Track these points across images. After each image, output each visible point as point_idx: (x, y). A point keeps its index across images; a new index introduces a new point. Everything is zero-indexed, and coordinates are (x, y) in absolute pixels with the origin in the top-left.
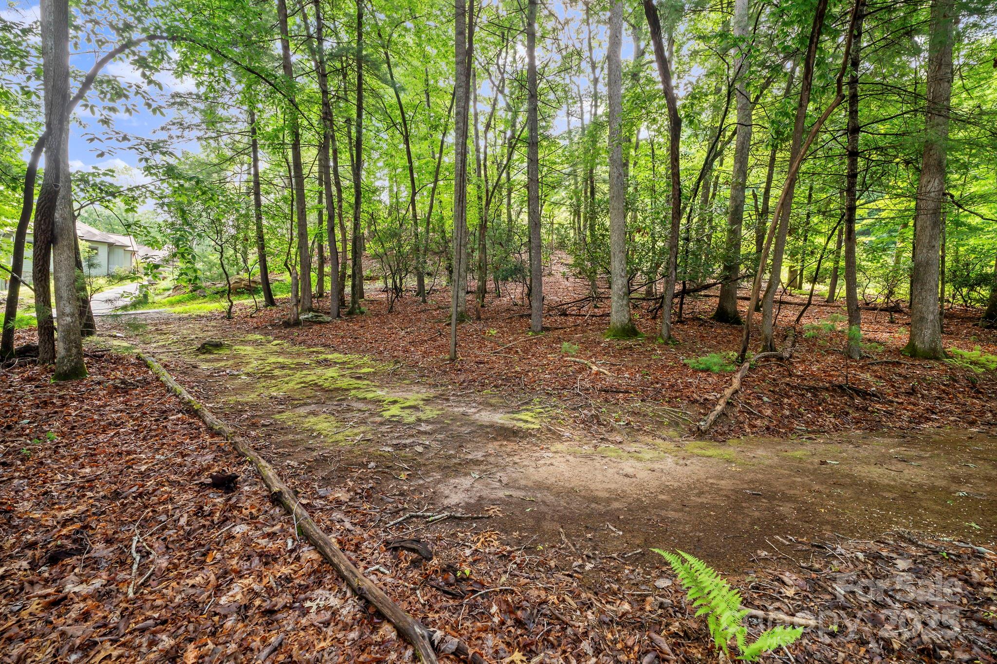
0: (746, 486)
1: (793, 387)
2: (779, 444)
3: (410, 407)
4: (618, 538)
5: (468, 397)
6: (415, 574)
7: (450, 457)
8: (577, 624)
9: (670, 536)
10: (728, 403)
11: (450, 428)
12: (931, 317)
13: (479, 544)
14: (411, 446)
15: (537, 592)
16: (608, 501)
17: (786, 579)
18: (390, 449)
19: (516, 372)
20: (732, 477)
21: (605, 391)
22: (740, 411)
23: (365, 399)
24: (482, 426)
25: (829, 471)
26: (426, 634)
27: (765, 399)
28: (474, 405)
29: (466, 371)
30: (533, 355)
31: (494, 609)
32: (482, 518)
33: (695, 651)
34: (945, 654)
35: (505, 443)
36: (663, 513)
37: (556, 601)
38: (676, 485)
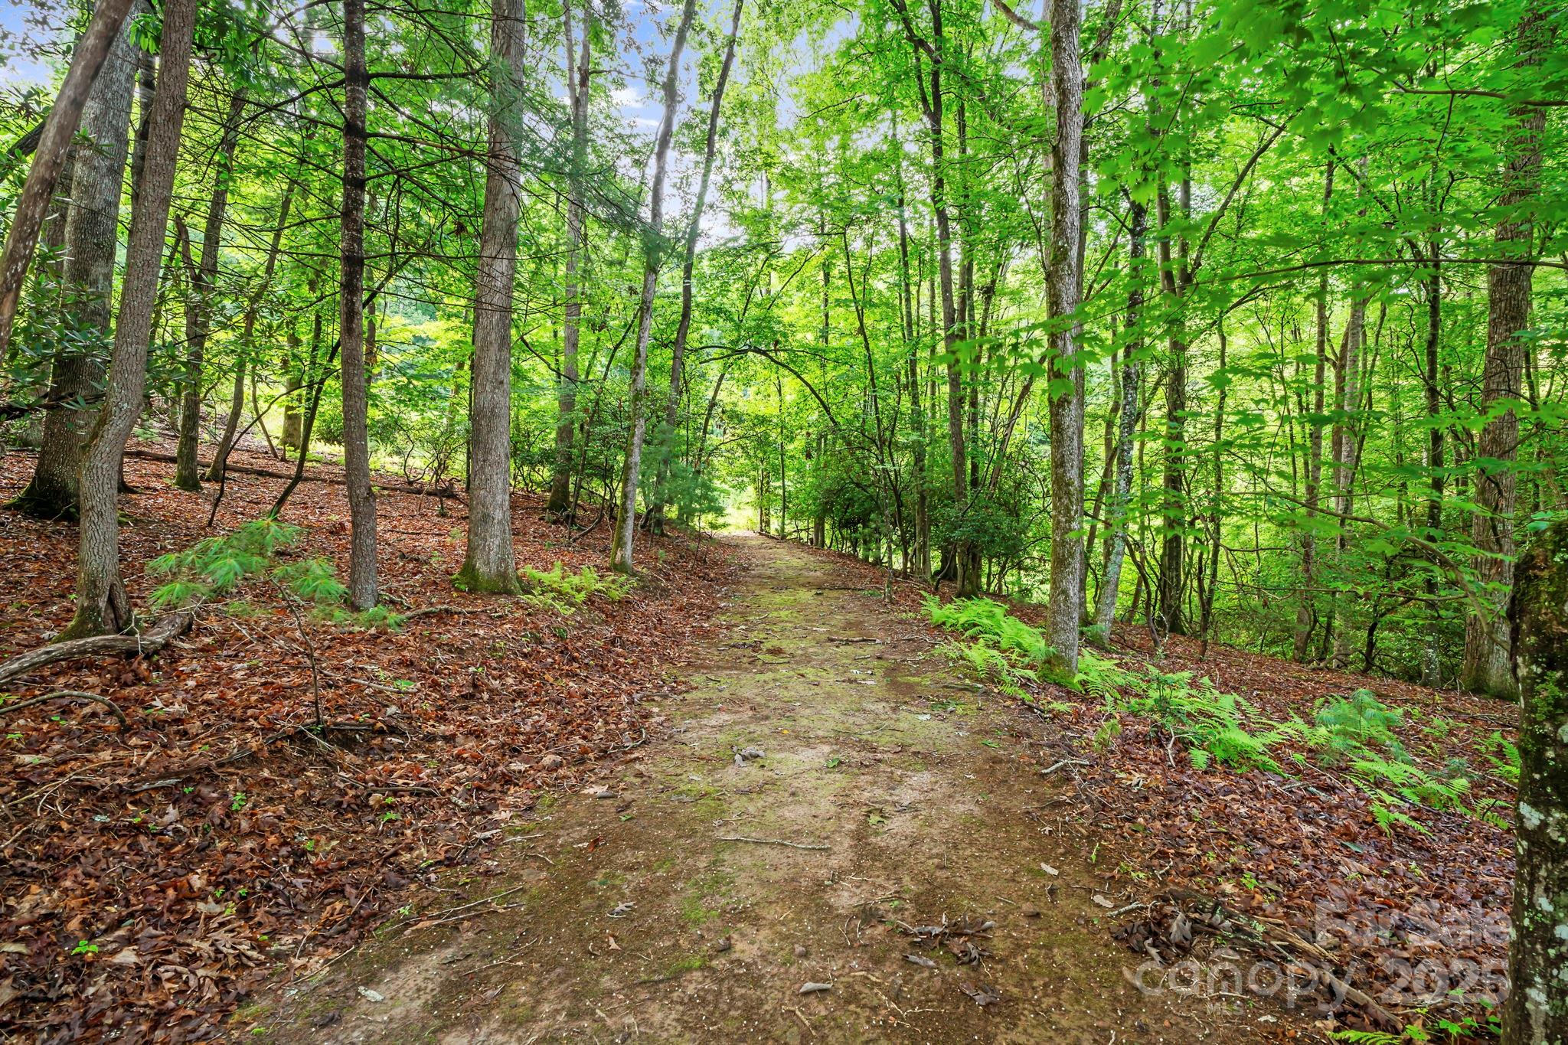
12: (498, 515)
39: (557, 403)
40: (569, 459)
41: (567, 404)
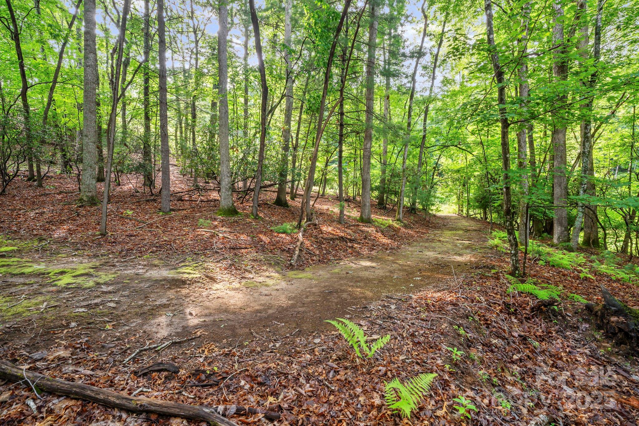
0: (324, 289)
1: (324, 239)
2: (327, 267)
3: (82, 275)
4: (283, 327)
5: (132, 262)
6: (174, 383)
7: (141, 306)
8: (292, 372)
9: (307, 319)
10: (300, 250)
11: (131, 285)
12: (368, 204)
13: (206, 352)
14: (103, 303)
15: (261, 366)
16: (265, 310)
17: (362, 324)
18: (83, 310)
19: (165, 241)
20: (316, 286)
21: (232, 249)
22: (305, 253)
23: (23, 274)
24: (156, 281)
25: (351, 277)
26: (213, 410)
27: (315, 246)
28: (140, 267)
29: (120, 243)
30: (172, 229)
31: (243, 383)
32: (195, 338)
33: (346, 363)
34: (417, 333)
35: (179, 290)
36: (296, 310)
37: (275, 366)
38: (293, 295)
39: (380, 172)
40: (384, 188)
41: (384, 172)
